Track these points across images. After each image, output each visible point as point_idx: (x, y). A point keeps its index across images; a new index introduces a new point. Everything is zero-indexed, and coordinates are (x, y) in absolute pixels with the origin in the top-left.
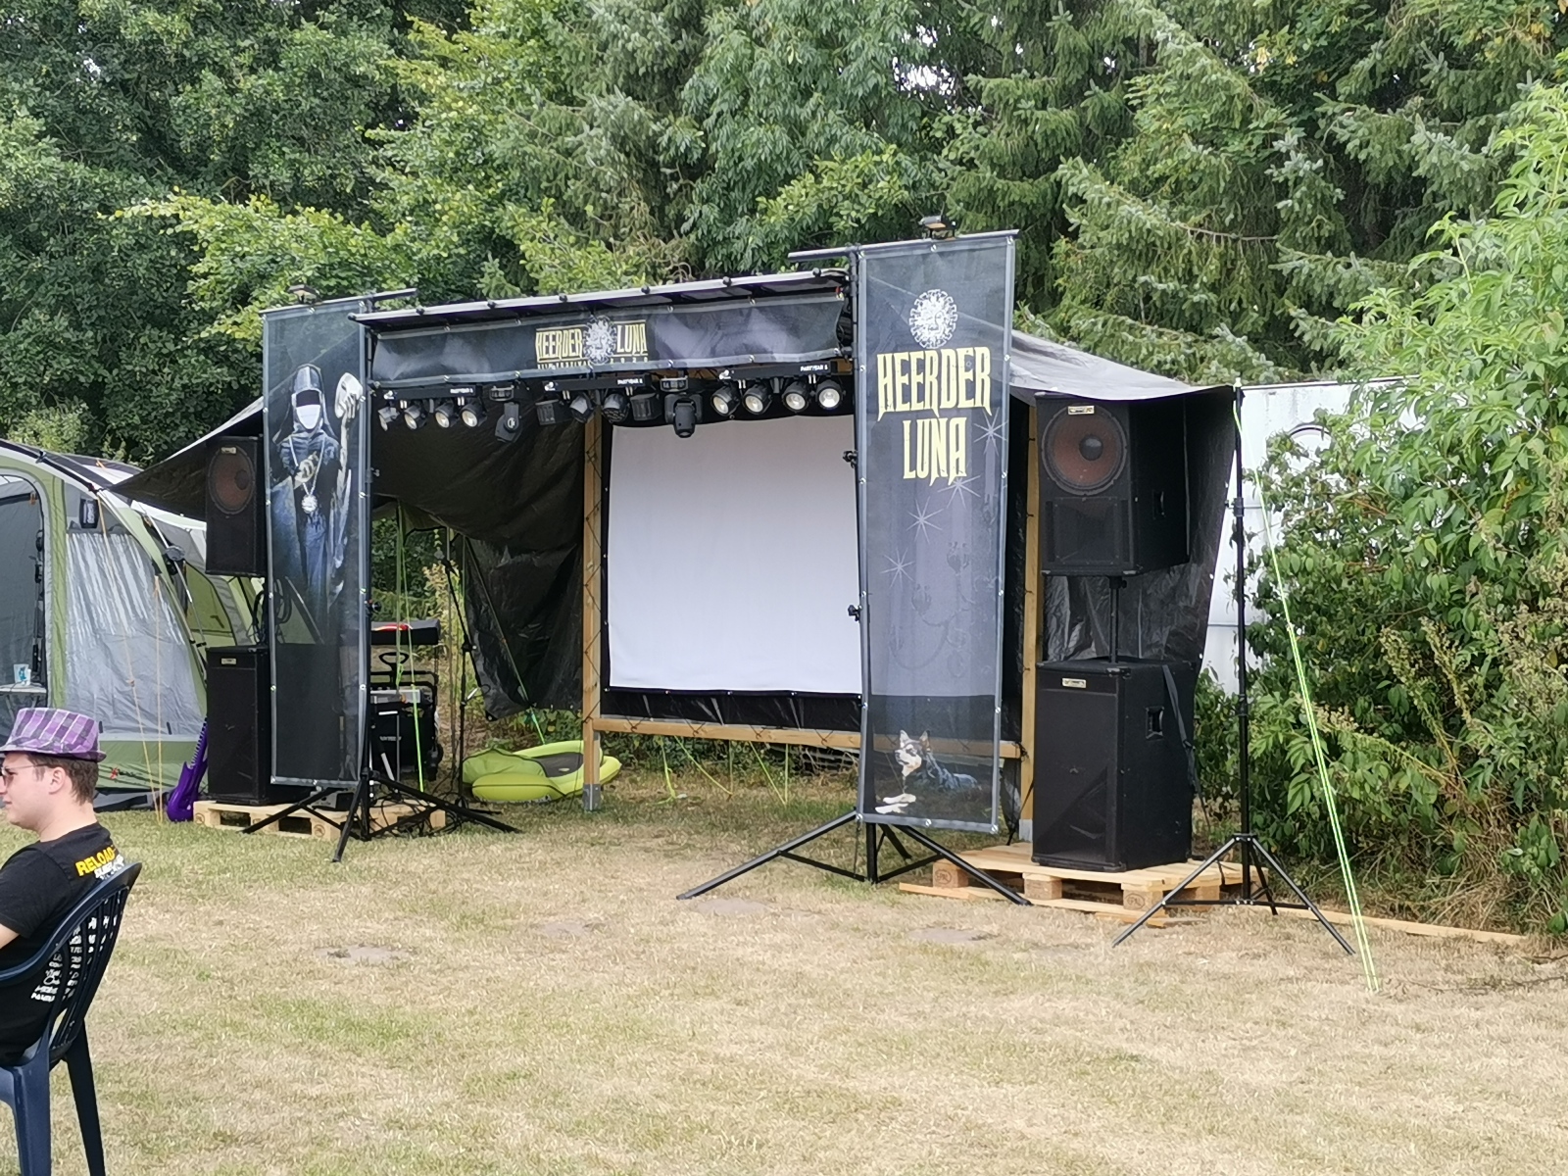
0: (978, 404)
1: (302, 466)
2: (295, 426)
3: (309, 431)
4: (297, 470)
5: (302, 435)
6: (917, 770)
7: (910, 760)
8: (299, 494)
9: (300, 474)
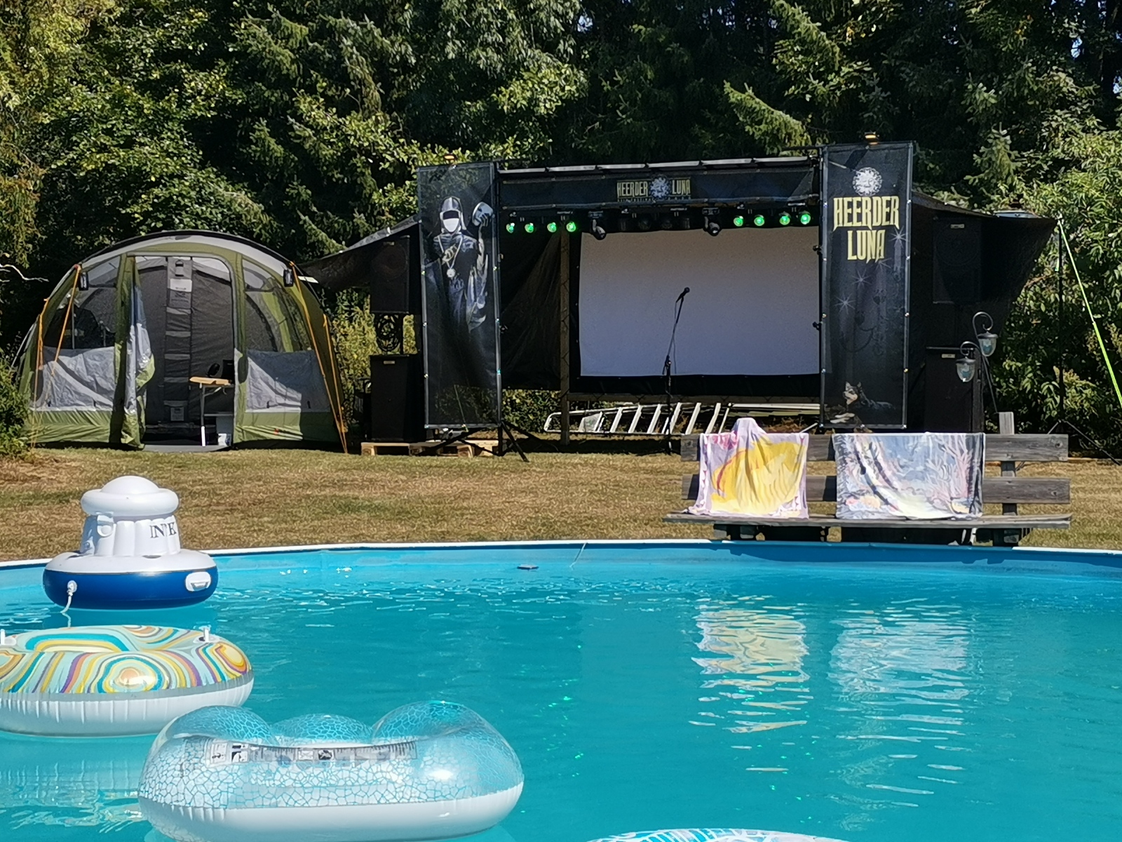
0: (892, 223)
5: (447, 235)
6: (855, 401)
7: (851, 397)
8: (445, 268)
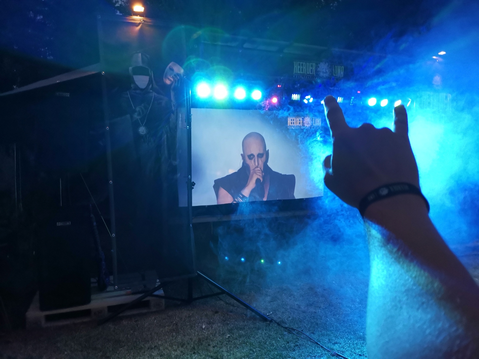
1: (138, 109)
2: (132, 86)
3: (142, 90)
4: (135, 111)
5: (138, 91)
8: (136, 125)
9: (136, 114)
